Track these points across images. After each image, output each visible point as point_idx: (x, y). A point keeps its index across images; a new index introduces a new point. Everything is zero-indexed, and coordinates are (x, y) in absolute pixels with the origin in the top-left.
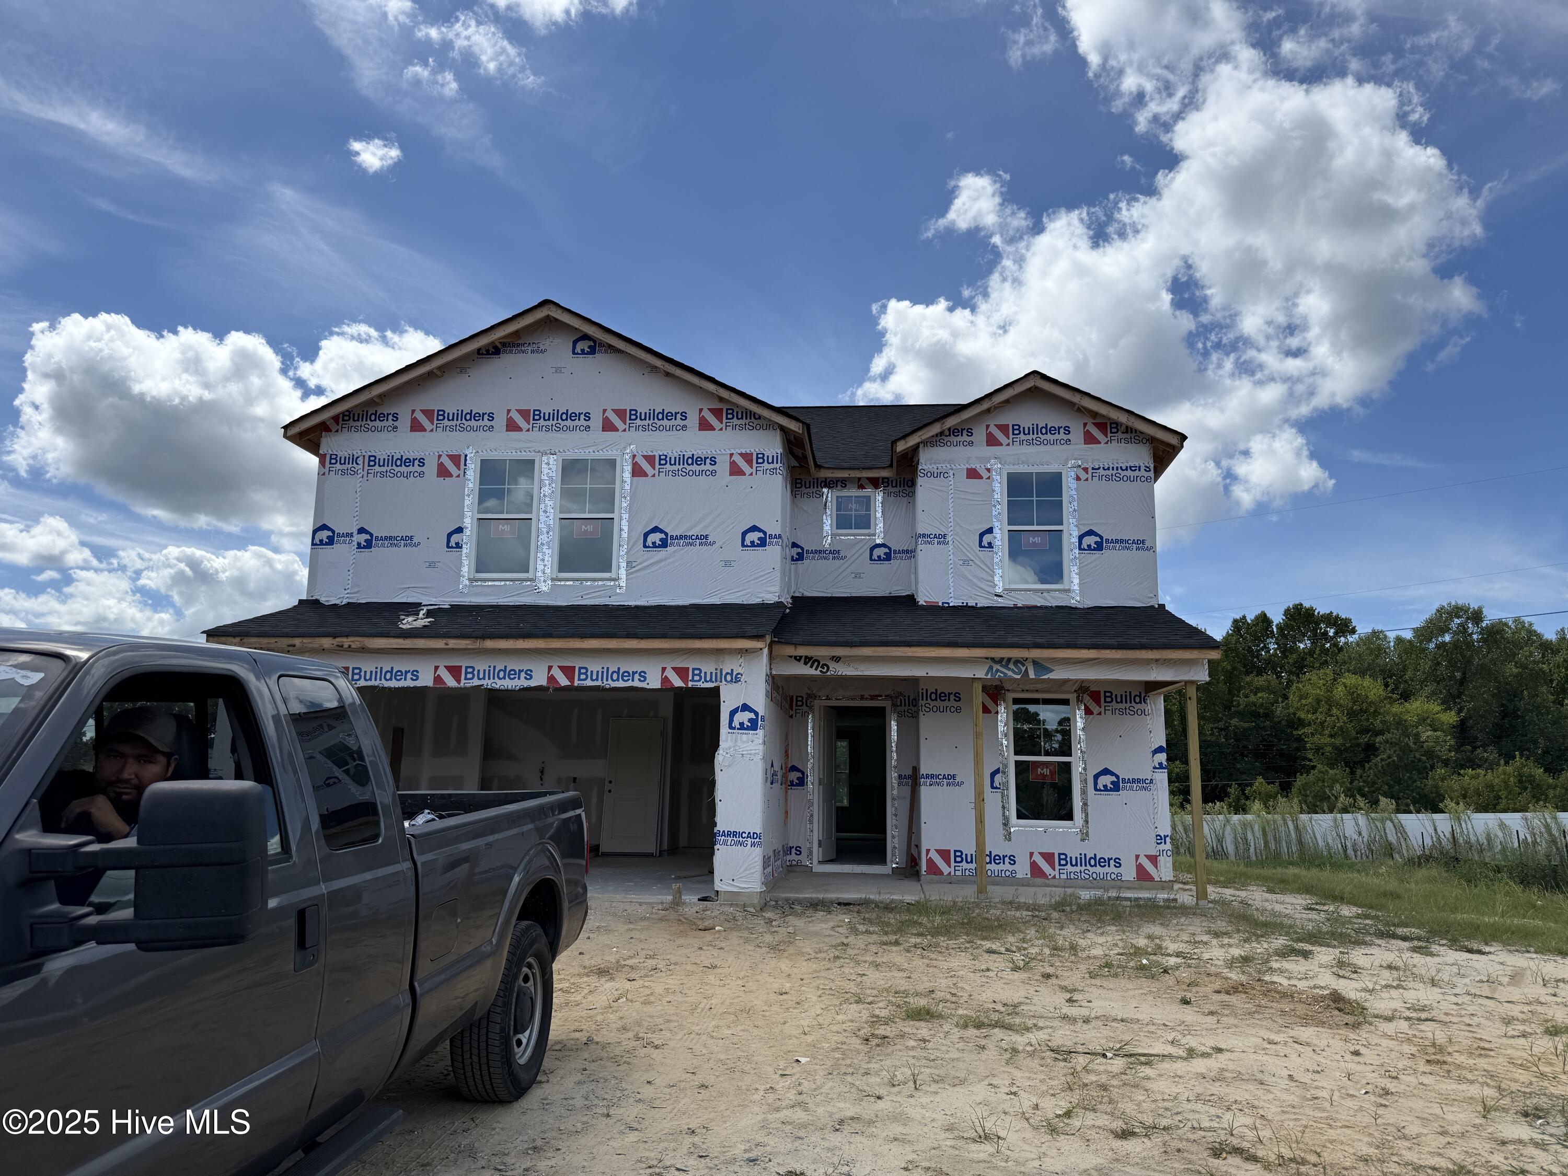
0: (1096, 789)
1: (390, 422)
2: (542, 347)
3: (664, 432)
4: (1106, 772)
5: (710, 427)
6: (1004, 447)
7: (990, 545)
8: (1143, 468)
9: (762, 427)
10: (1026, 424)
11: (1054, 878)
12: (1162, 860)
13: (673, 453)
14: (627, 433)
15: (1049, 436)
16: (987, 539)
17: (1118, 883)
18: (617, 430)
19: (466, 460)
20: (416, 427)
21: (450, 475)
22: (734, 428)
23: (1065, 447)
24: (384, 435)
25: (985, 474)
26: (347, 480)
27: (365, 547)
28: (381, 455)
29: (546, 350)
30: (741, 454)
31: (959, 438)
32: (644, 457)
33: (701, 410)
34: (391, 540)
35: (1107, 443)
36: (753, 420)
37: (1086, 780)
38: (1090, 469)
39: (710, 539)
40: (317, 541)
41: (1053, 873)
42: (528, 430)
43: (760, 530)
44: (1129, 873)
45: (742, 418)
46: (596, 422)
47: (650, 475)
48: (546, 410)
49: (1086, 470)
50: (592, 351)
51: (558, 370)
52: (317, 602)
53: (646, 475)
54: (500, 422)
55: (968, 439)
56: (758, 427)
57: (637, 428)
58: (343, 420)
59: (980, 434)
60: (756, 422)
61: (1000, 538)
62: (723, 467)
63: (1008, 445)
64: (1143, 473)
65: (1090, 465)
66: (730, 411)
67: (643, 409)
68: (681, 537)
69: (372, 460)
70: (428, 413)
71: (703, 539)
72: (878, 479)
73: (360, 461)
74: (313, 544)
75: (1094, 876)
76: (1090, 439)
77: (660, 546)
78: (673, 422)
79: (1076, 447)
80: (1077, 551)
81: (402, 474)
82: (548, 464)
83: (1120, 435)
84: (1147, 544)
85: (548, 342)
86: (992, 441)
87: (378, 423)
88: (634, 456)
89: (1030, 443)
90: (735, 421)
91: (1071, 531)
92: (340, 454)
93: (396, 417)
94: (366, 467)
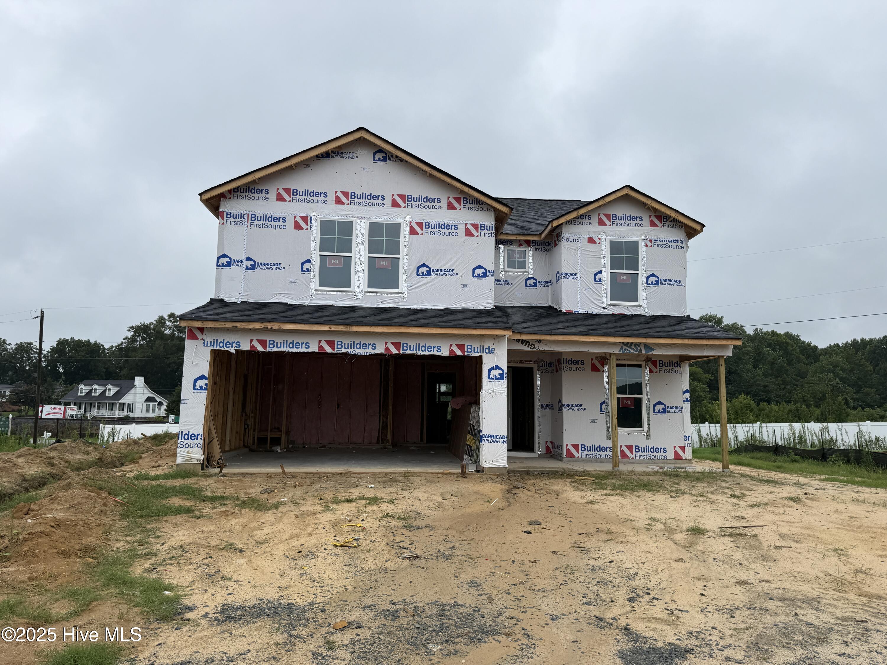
0: (654, 412)
1: (264, 195)
2: (355, 155)
3: (428, 210)
4: (659, 403)
5: (454, 208)
6: (608, 226)
7: (600, 280)
8: (679, 241)
9: (483, 209)
10: (619, 214)
11: (633, 458)
12: (686, 448)
13: (433, 222)
14: (406, 209)
15: (631, 222)
16: (598, 276)
17: (665, 460)
18: (400, 207)
19: (311, 220)
20: (280, 198)
21: (302, 229)
22: (468, 209)
23: (640, 228)
24: (260, 202)
25: (597, 241)
26: (238, 228)
27: (250, 269)
28: (259, 214)
29: (357, 157)
30: (472, 224)
31: (584, 220)
32: (416, 223)
33: (449, 198)
34: (267, 265)
35: (661, 227)
36: (478, 205)
37: (649, 407)
38: (653, 241)
39: (455, 272)
40: (220, 264)
41: (632, 456)
42: (348, 204)
43: (483, 268)
44: (670, 456)
45: (472, 203)
46: (388, 201)
47: (420, 234)
48: (359, 192)
49: (650, 241)
50: (385, 159)
51: (365, 169)
52: (222, 300)
53: (417, 233)
54: (331, 198)
55: (589, 221)
56: (481, 209)
57: (412, 206)
58: (234, 192)
59: (595, 220)
60: (480, 206)
61: (606, 276)
62: (461, 231)
63: (610, 225)
64: (679, 244)
65: (652, 238)
66: (465, 199)
67: (415, 195)
68: (438, 270)
69: (253, 217)
70: (287, 191)
71: (451, 272)
72: (530, 241)
73: (246, 217)
74: (217, 265)
75: (653, 457)
76: (653, 224)
77: (426, 275)
78: (433, 204)
79: (646, 228)
80: (646, 285)
81: (272, 226)
82: (360, 225)
83: (668, 223)
84: (682, 282)
85: (359, 152)
86: (601, 223)
87: (256, 195)
88: (411, 222)
89: (622, 224)
90: (468, 205)
91: (643, 273)
92: (233, 212)
93: (267, 192)
94: (250, 221)
